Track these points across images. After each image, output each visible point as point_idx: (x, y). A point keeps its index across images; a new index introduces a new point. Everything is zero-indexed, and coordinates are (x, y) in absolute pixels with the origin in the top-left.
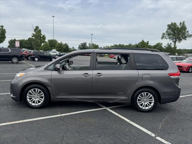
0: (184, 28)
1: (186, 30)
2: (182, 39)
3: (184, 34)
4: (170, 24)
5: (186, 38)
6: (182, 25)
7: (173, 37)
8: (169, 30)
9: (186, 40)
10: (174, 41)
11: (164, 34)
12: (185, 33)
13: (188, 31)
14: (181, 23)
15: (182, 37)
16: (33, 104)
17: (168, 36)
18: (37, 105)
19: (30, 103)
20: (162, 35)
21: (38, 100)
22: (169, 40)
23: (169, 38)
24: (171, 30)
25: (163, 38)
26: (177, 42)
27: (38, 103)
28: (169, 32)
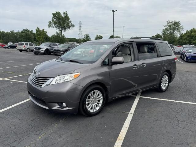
0: (67, 18)
1: (69, 20)
2: (67, 28)
3: (68, 23)
4: (55, 13)
5: (70, 27)
6: (65, 15)
7: (59, 26)
9: (70, 29)
10: (60, 30)
11: (50, 22)
13: (71, 21)
14: (64, 13)
15: (67, 26)
16: (92, 111)
17: (55, 25)
18: (95, 111)
19: (89, 109)
20: (49, 23)
21: (96, 105)
22: (56, 28)
23: (56, 26)
24: (56, 19)
25: (49, 26)
26: (63, 31)
27: (96, 109)
28: (55, 21)
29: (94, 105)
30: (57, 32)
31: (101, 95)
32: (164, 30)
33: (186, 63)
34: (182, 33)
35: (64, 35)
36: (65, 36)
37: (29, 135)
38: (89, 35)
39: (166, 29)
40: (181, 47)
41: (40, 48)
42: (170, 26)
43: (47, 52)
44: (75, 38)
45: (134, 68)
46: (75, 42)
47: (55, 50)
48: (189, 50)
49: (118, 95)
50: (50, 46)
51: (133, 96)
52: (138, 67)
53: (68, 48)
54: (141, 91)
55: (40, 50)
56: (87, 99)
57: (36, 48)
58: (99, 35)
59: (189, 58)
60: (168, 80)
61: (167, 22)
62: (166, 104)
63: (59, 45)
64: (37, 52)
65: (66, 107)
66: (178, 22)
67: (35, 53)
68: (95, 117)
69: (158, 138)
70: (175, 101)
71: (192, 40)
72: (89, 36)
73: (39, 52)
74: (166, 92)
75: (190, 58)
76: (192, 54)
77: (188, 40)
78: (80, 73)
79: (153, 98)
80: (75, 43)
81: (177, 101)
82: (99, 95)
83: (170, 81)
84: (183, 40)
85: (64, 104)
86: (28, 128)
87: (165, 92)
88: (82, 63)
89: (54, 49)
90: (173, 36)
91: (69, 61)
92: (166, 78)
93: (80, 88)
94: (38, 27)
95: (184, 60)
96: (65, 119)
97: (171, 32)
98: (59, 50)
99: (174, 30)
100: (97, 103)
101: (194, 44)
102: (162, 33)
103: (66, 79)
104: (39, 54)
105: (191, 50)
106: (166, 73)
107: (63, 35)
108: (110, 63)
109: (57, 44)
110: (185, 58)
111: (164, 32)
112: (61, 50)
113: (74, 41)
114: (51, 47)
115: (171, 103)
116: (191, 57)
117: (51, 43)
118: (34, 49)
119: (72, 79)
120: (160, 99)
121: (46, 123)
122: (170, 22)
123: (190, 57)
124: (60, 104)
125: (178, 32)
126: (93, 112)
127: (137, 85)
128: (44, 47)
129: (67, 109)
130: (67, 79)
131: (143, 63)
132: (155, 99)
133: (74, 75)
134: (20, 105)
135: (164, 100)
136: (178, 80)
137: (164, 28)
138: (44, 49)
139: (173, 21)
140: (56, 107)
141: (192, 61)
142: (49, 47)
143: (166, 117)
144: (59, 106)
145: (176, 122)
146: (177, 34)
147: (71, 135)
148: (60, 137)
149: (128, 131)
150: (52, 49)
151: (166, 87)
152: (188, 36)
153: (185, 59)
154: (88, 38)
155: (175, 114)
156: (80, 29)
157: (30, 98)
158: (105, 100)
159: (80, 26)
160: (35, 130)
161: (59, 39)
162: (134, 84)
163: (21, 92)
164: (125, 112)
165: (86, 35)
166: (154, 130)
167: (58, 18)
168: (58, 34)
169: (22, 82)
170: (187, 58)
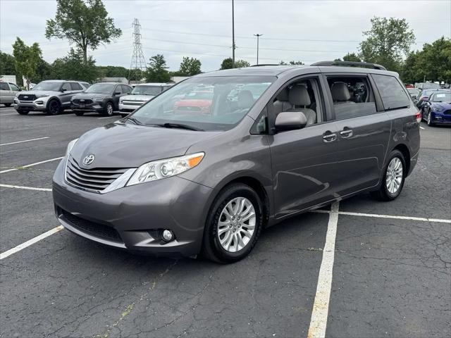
0: (99, 10)
1: (105, 15)
2: (99, 39)
3: (103, 26)
5: (108, 37)
6: (94, 2)
7: (77, 34)
8: (64, 13)
9: (108, 41)
10: (80, 45)
11: (51, 24)
12: (105, 25)
13: (111, 20)
15: (100, 34)
16: (233, 250)
17: (65, 30)
18: (240, 248)
19: (226, 247)
20: (47, 26)
21: (241, 232)
22: (68, 40)
23: (68, 34)
24: (69, 14)
25: (49, 33)
26: (88, 46)
27: (243, 243)
28: (65, 19)
29: (237, 235)
30: (72, 50)
31: (250, 207)
32: (364, 42)
33: (430, 128)
34: (411, 51)
35: (93, 59)
36: (94, 62)
37: (95, 310)
38: (164, 59)
39: (370, 40)
40: (411, 87)
41: (33, 97)
42: (379, 32)
43: (55, 107)
44: (121, 66)
45: (325, 141)
46: (122, 77)
47: (78, 101)
48: (439, 96)
49: (286, 210)
50: (62, 90)
51: (322, 211)
52: (334, 137)
53: (114, 94)
54: (339, 199)
55: (35, 103)
56: (220, 223)
57: (21, 97)
58: (190, 59)
59: (438, 115)
60: (401, 169)
61: (372, 21)
62: (406, 228)
63: (87, 87)
64: (24, 107)
65: (172, 240)
66: (401, 22)
67: (18, 110)
68: (242, 262)
69: (407, 300)
70: (426, 220)
71: (440, 68)
72: (164, 62)
73: (32, 108)
74: (400, 199)
75: (441, 115)
76: (446, 105)
77: (430, 69)
78: (203, 154)
79: (371, 215)
80: (125, 81)
81: (430, 220)
82: (245, 208)
83: (406, 171)
84: (416, 69)
85: (167, 234)
86: (85, 296)
87: (397, 200)
88: (203, 130)
89: (73, 98)
90: (390, 58)
91: (162, 126)
92: (397, 164)
93: (206, 191)
94: (18, 39)
95: (427, 122)
96: (171, 269)
97: (383, 48)
98: (88, 101)
99: (391, 41)
100: (243, 228)
101: (444, 78)
102: (361, 51)
103: (169, 171)
104: (30, 112)
105: (443, 95)
106: (397, 152)
107: (91, 57)
108: (271, 129)
109: (80, 83)
110: (428, 115)
111: (366, 48)
112: (95, 100)
113: (119, 76)
114: (65, 92)
115: (419, 225)
116: (445, 113)
117: (64, 81)
118: (16, 99)
119: (183, 169)
120: (388, 217)
121: (128, 282)
122: (381, 21)
123: (442, 113)
124: (157, 233)
125: (401, 47)
126: (237, 252)
127: (327, 185)
128: (44, 92)
129: (175, 243)
130: (172, 171)
131: (346, 128)
132: (377, 218)
133: (190, 160)
134: (38, 243)
135: (398, 217)
136: (422, 170)
137: (365, 38)
138: (45, 100)
139: (388, 19)
140: (146, 242)
141: (446, 122)
142: (60, 93)
143: (414, 255)
144: (153, 239)
145: (440, 265)
146: (398, 54)
147: (199, 304)
148: (175, 310)
149: (333, 291)
150: (68, 99)
151: (398, 186)
152: (430, 59)
153: (429, 118)
154: (163, 66)
155: (435, 248)
156: (137, 43)
157: (63, 225)
158: (261, 218)
159: (137, 34)
160: (105, 299)
161: (79, 70)
162: (319, 183)
163: (26, 212)
164: (312, 248)
165: (156, 58)
166: (393, 285)
167: (72, 10)
168: (76, 56)
169: (16, 187)
170: (433, 115)
